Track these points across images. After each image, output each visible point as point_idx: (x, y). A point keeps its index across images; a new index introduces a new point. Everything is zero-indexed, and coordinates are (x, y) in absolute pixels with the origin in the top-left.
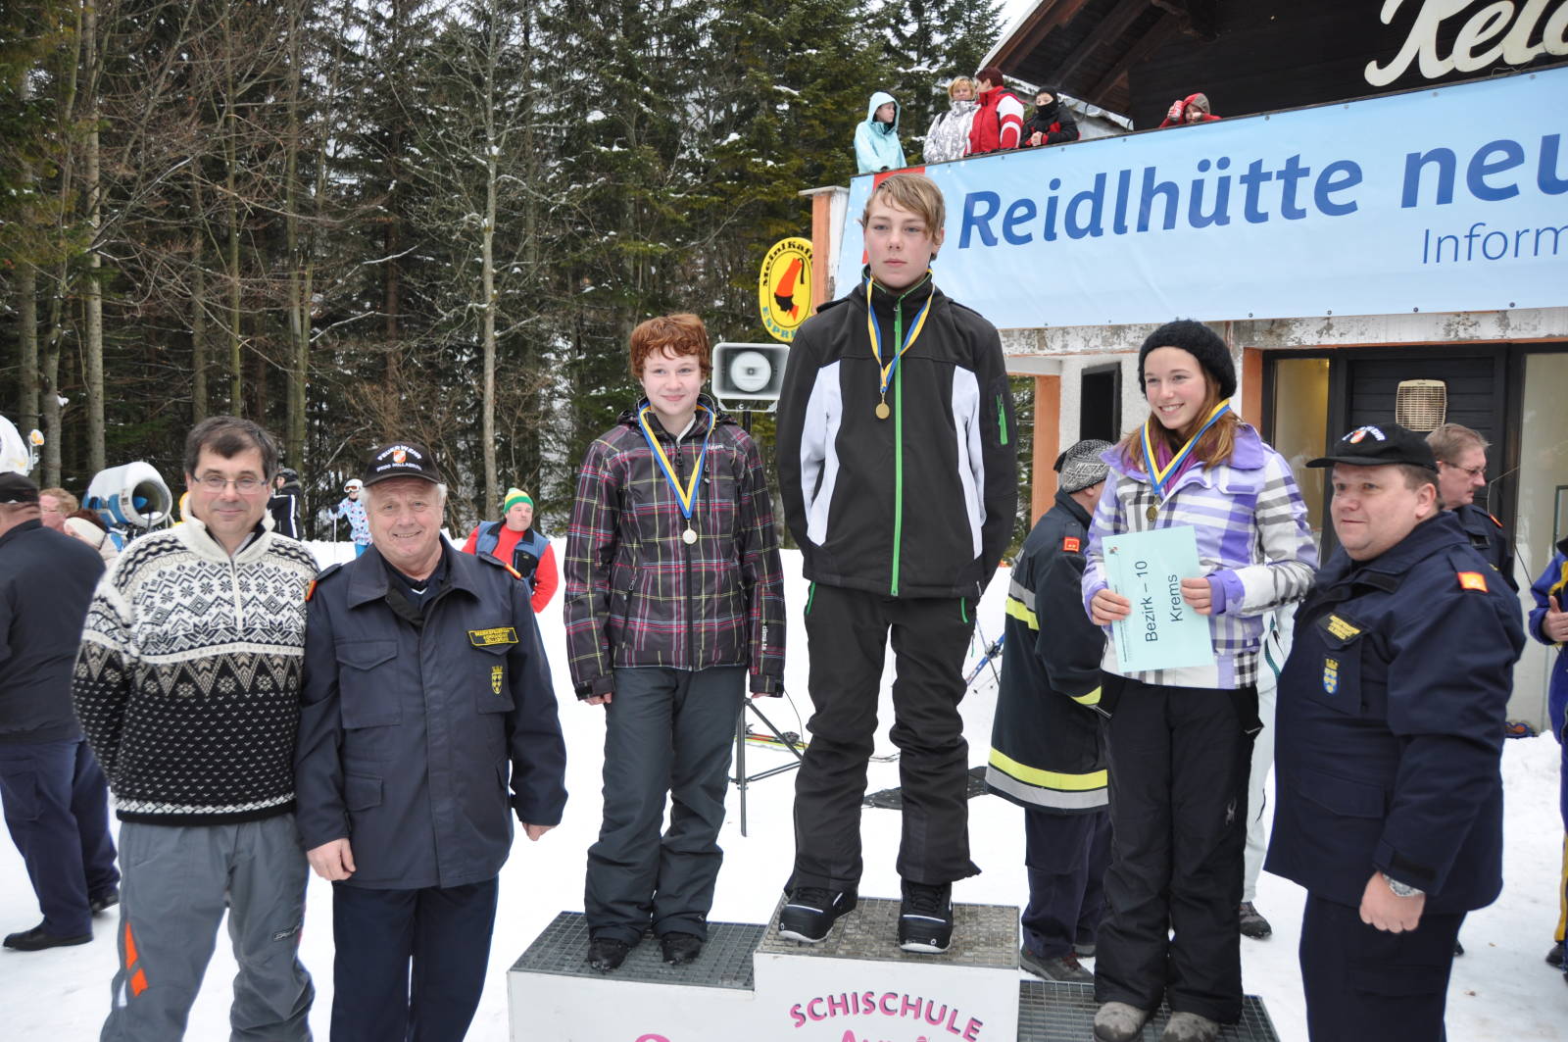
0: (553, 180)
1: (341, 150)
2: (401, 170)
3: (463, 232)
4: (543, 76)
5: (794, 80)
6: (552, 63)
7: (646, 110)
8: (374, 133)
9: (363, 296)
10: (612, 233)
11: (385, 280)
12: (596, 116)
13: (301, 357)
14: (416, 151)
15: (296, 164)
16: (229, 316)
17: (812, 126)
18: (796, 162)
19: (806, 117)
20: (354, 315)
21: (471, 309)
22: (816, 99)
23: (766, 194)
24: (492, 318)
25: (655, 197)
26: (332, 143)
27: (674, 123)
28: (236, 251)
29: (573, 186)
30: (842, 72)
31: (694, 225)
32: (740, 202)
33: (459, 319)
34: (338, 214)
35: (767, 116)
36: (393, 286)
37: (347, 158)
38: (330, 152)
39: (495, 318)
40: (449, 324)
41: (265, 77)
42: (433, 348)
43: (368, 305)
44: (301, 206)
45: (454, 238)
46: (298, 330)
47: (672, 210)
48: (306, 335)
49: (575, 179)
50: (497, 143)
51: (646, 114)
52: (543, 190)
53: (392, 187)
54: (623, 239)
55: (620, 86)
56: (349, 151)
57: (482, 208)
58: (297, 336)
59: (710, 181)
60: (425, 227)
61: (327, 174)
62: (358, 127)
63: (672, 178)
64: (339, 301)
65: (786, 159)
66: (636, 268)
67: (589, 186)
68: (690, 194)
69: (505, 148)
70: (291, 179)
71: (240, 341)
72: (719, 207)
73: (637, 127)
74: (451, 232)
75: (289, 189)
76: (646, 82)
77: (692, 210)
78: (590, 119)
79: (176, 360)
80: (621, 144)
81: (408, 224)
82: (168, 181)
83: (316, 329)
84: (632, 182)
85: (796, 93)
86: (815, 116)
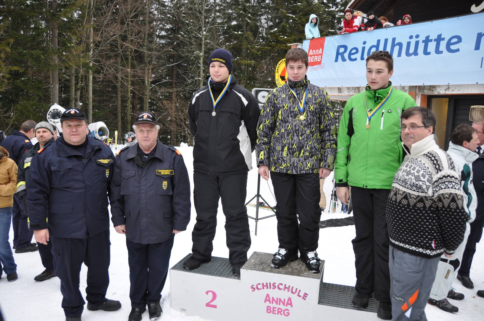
0: (221, 42)
1: (160, 33)
2: (178, 39)
3: (194, 57)
4: (219, 11)
5: (294, 13)
6: (222, 7)
7: (249, 21)
8: (171, 28)
9: (167, 75)
10: (238, 58)
11: (172, 71)
12: (234, 23)
13: (148, 93)
14: (182, 33)
15: (147, 37)
16: (127, 81)
17: (298, 26)
18: (293, 37)
19: (297, 24)
20: (163, 81)
21: (196, 80)
22: (300, 18)
23: (284, 47)
24: (202, 82)
25: (251, 47)
26: (158, 30)
27: (257, 25)
28: (130, 62)
29: (227, 44)
30: (308, 10)
31: (262, 56)
32: (276, 49)
33: (193, 82)
34: (159, 51)
35: (285, 23)
36: (175, 72)
37: (162, 35)
38: (157, 34)
39: (203, 82)
40: (190, 84)
41: (139, 11)
42: (185, 91)
43: (168, 78)
44: (149, 49)
45: (191, 58)
46: (147, 85)
47: (256, 51)
48: (149, 86)
49: (227, 41)
50: (205, 31)
51: (249, 22)
52: (218, 45)
53: (175, 44)
54: (241, 59)
55: (242, 14)
56: (163, 33)
57: (200, 50)
58: (147, 87)
59: (267, 42)
60: (183, 55)
61: (157, 39)
62: (166, 26)
63: (256, 42)
64: (159, 77)
65: (291, 36)
66: (245, 68)
67: (231, 44)
68: (261, 46)
69: (208, 32)
70: (146, 41)
71: (130, 88)
72: (270, 50)
73: (246, 26)
74: (191, 57)
75: (145, 44)
76: (249, 13)
77: (262, 51)
78: (232, 24)
79: (113, 93)
80: (241, 31)
81: (179, 54)
82: (111, 41)
83: (152, 85)
84: (245, 43)
85: (294, 16)
86: (299, 23)
